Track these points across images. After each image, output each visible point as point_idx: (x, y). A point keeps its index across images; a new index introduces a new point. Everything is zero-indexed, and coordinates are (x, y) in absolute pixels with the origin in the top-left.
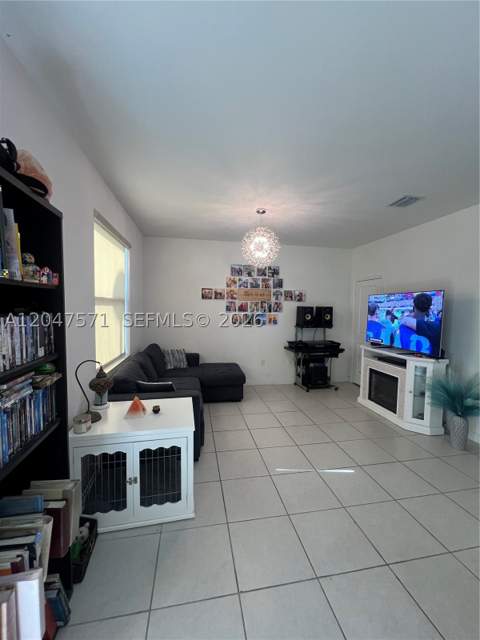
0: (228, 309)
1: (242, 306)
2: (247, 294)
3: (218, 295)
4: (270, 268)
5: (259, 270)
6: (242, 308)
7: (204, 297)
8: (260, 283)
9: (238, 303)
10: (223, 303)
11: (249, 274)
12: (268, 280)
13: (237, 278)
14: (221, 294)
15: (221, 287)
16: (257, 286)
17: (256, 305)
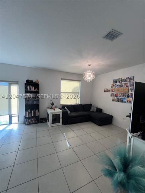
0: (111, 96)
1: (116, 94)
2: (118, 90)
3: (109, 91)
4: (129, 78)
5: (123, 80)
6: (116, 95)
7: (105, 91)
8: (123, 85)
9: (115, 93)
10: (110, 93)
11: (119, 82)
12: (127, 83)
13: (114, 84)
14: (109, 90)
15: (109, 88)
16: (122, 86)
17: (121, 94)
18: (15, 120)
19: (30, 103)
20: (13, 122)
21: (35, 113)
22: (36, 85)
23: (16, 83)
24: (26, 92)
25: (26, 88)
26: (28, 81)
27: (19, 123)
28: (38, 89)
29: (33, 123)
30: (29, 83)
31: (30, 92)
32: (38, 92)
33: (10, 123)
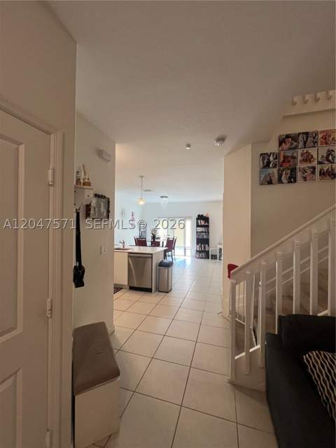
18: (188, 252)
19: (201, 237)
20: (187, 254)
21: (205, 247)
22: (206, 219)
23: (190, 218)
24: (198, 226)
25: (197, 223)
26: (199, 216)
27: (192, 256)
28: (208, 222)
29: (203, 258)
30: (200, 217)
31: (201, 226)
32: (208, 226)
33: (185, 255)
